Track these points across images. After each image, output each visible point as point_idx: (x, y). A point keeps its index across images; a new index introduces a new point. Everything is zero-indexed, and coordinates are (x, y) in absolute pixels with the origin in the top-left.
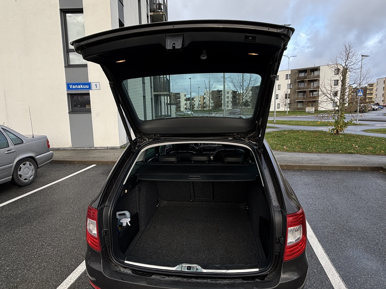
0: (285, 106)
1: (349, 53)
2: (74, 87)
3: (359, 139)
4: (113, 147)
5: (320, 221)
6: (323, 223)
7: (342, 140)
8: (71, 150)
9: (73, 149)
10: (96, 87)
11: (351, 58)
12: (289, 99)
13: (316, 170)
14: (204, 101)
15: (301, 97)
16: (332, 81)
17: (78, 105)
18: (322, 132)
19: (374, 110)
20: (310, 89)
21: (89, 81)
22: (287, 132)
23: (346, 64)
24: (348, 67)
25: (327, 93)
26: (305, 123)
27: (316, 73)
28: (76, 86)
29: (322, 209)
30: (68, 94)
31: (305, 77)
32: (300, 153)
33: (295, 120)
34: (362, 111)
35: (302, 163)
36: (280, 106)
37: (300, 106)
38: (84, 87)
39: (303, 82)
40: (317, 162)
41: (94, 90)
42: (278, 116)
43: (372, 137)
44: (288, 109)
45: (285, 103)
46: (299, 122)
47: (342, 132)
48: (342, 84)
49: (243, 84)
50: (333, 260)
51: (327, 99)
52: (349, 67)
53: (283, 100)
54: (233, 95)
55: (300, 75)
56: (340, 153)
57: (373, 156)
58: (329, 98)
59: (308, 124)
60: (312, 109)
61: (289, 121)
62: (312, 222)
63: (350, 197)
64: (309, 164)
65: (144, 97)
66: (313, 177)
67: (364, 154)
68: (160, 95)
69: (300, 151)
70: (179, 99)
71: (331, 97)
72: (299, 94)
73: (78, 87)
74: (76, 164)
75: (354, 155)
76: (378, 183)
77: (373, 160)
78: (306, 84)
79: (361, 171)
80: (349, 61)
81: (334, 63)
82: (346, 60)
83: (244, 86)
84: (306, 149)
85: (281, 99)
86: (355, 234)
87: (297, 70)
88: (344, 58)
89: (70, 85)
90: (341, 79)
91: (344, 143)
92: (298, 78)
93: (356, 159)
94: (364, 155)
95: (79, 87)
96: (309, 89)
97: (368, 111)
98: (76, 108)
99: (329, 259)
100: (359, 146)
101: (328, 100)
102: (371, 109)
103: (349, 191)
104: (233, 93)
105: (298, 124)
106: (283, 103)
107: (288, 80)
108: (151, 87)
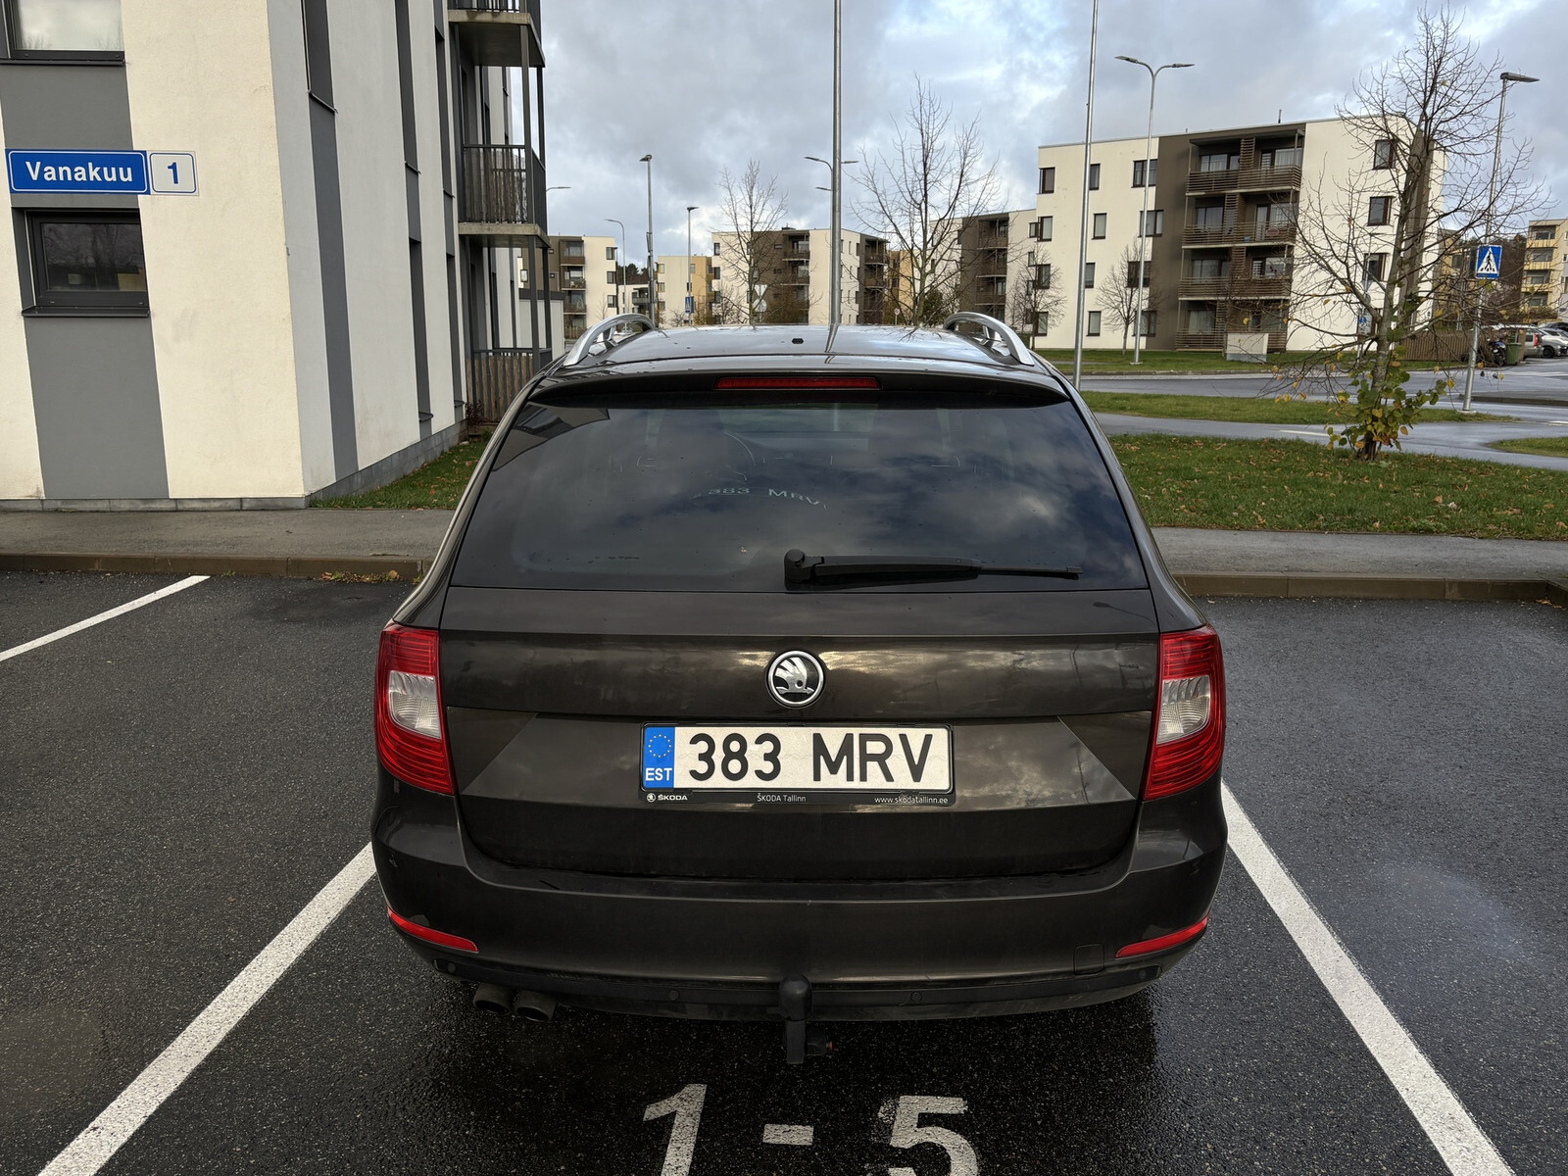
0: (1127, 324)
1: (1441, 58)
2: (51, 173)
3: (1468, 479)
4: (268, 502)
5: (1274, 776)
6: (1287, 784)
7: (1388, 482)
8: (43, 511)
9: (48, 505)
10: (176, 182)
11: (1448, 83)
12: (1146, 292)
13: (1265, 599)
14: (715, 288)
15: (1203, 282)
16: (1356, 196)
17: (70, 275)
18: (1298, 446)
19: (1549, 352)
20: (1250, 241)
21: (138, 145)
22: (1138, 446)
23: (1424, 113)
24: (1433, 127)
25: (1331, 253)
26: (1220, 408)
27: (1283, 158)
28: (61, 169)
29: (1286, 736)
30: (18, 212)
31: (1229, 180)
32: (1198, 532)
33: (1172, 393)
34: (1496, 357)
35: (1203, 569)
36: (1102, 323)
37: (1197, 325)
38: (107, 179)
39: (1216, 201)
40: (1269, 566)
41: (162, 197)
42: (1091, 374)
43: (1526, 470)
44: (1143, 342)
45: (1126, 310)
46: (1191, 403)
47: (1390, 444)
48: (1404, 212)
49: (926, 195)
50: (1317, 898)
51: (1329, 284)
52: (1440, 128)
53: (1116, 295)
54: (867, 259)
55: (1204, 168)
56: (1376, 529)
57: (1516, 542)
58: (1340, 279)
59: (1236, 411)
60: (1258, 344)
61: (1147, 397)
62: (1241, 779)
63: (1403, 695)
64: (1237, 570)
65: (415, 245)
66: (1249, 623)
67: (1481, 535)
68: (492, 241)
69: (1196, 520)
70: (580, 269)
71: (1349, 274)
72: (1198, 264)
73: (76, 176)
74: (97, 573)
75: (1439, 538)
76: (1526, 645)
77: (1517, 556)
78: (1232, 215)
79: (1460, 601)
80: (1439, 99)
81: (1371, 104)
82: (1428, 94)
83: (929, 208)
84: (1222, 515)
85: (1108, 287)
86: (1411, 817)
87: (1191, 141)
88: (1418, 83)
89: (28, 163)
90: (1397, 187)
91: (1395, 492)
92: (1196, 181)
93: (1440, 554)
94: (1481, 541)
95: (80, 174)
96: (1243, 241)
97: (1525, 357)
98: (59, 289)
99: (1302, 893)
100: (1461, 504)
101: (1331, 287)
102: (1539, 350)
103: (1400, 673)
104: (863, 248)
105: (1188, 409)
106: (1116, 308)
107: (1144, 189)
108: (448, 195)
